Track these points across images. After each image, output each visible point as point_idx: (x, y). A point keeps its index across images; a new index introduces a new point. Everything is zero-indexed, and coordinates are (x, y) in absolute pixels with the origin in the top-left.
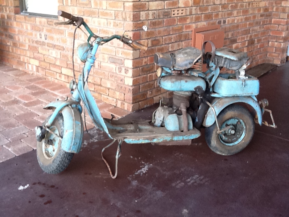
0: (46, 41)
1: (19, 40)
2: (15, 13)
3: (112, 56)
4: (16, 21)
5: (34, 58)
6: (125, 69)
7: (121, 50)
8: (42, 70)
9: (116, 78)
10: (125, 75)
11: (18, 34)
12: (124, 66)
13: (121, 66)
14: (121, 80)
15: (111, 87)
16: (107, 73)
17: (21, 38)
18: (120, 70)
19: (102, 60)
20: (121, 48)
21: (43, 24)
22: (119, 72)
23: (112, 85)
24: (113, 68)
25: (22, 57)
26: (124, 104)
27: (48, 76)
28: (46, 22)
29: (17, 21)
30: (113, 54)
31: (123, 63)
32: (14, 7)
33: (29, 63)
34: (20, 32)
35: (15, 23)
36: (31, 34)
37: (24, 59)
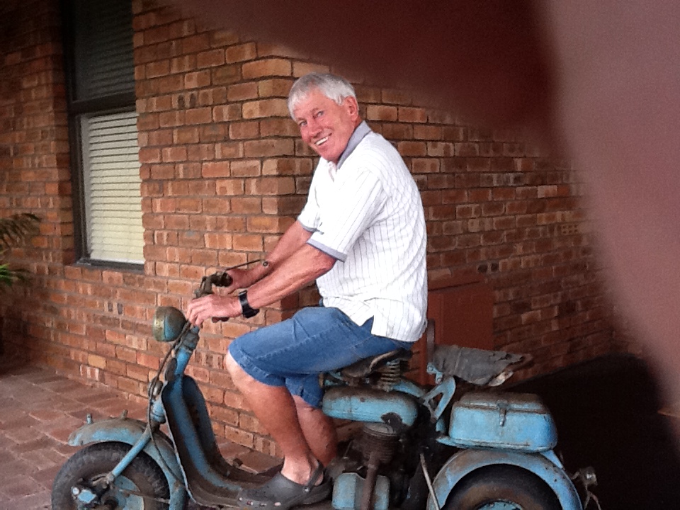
0: (121, 317)
1: (69, 315)
2: (64, 261)
4: (65, 278)
5: (97, 353)
8: (112, 378)
11: (68, 305)
15: (244, 408)
17: (73, 312)
21: (115, 282)
25: (73, 353)
26: (269, 444)
27: (121, 390)
28: (122, 279)
29: (68, 279)
32: (64, 250)
33: (86, 363)
34: (72, 300)
35: (63, 282)
36: (94, 305)
37: (76, 356)
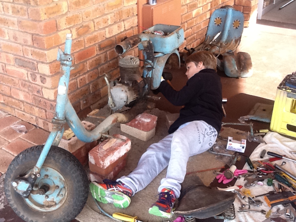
3: (18, 57)
6: (41, 77)
7: (30, 49)
9: (29, 88)
10: (42, 84)
12: (38, 73)
13: (34, 71)
14: (38, 92)
15: (26, 100)
16: (16, 81)
18: (34, 77)
19: (6, 62)
20: (29, 46)
22: (33, 80)
23: (26, 97)
24: (23, 74)
30: (20, 55)
31: (36, 68)
